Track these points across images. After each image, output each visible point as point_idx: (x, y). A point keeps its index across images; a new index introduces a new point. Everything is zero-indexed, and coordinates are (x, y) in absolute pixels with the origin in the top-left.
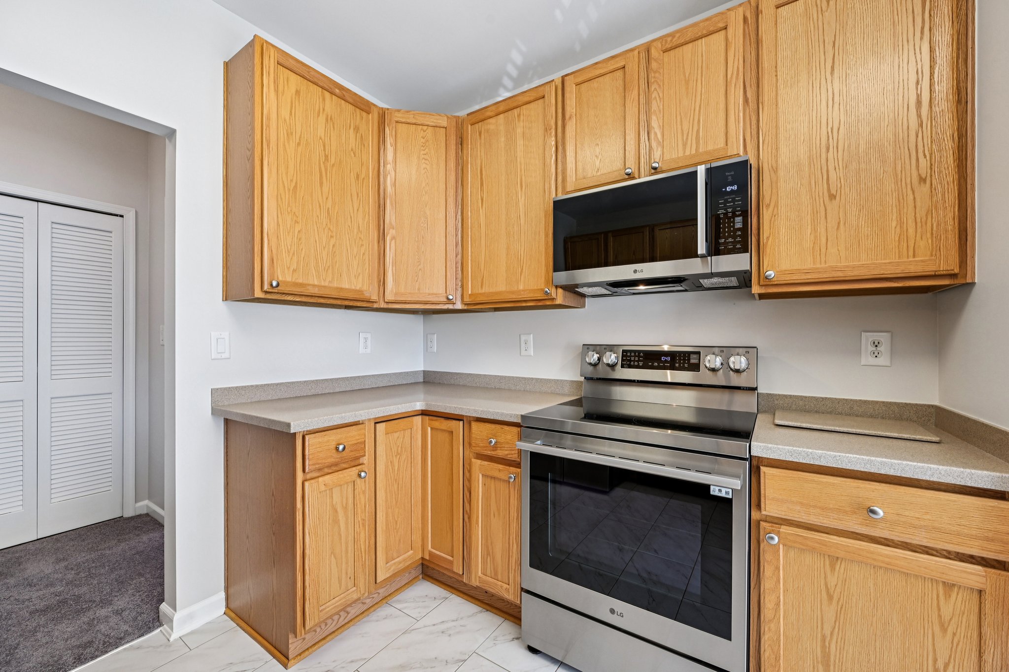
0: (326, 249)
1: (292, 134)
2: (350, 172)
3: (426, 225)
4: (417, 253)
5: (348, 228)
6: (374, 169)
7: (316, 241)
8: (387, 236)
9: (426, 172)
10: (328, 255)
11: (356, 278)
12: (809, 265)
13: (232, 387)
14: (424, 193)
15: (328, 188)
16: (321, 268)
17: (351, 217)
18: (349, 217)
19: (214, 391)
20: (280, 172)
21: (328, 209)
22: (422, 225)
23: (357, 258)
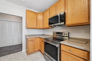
12: (71, 23)
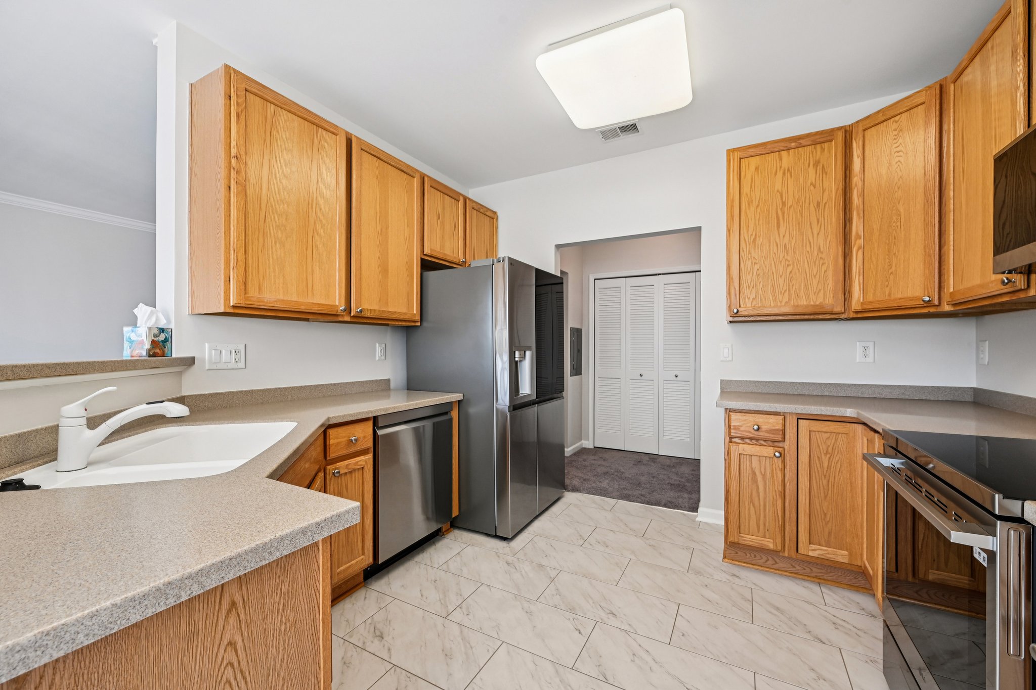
0: (783, 277)
1: (752, 201)
2: (809, 204)
3: (898, 224)
4: (887, 257)
5: (807, 253)
6: (837, 189)
7: (773, 273)
8: (854, 247)
9: (899, 165)
10: (784, 281)
11: (816, 294)
13: (733, 380)
14: (896, 189)
15: (785, 228)
16: (777, 293)
17: (810, 243)
18: (808, 243)
19: (722, 381)
20: (742, 232)
21: (785, 244)
22: (894, 224)
23: (817, 276)
